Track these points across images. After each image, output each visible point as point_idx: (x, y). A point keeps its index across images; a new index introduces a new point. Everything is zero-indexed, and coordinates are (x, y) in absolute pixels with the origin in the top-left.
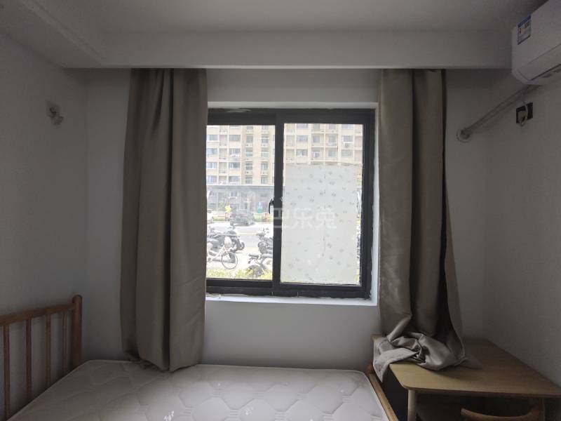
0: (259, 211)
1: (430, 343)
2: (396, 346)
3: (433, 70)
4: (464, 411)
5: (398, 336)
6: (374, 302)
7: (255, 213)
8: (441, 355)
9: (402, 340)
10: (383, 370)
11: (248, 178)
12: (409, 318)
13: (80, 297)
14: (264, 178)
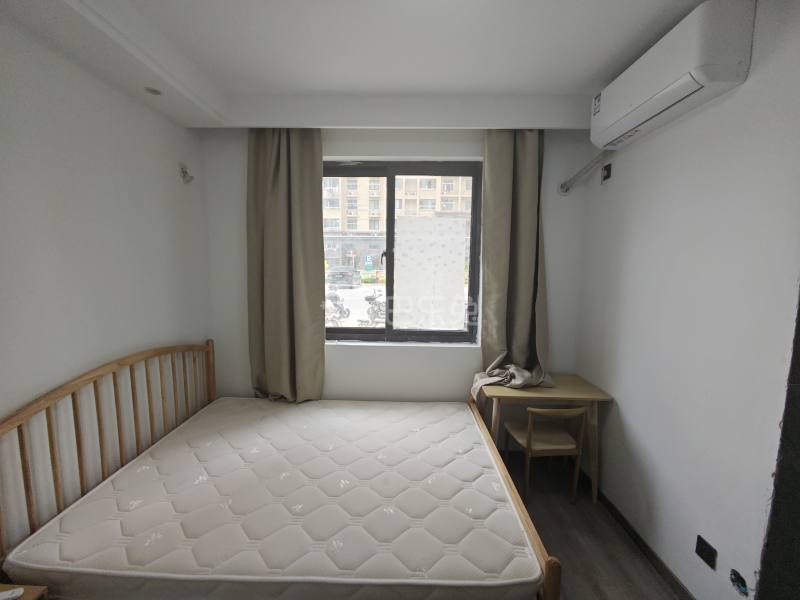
0: (367, 269)
1: (517, 370)
2: (491, 376)
3: (530, 130)
4: (529, 409)
5: (494, 368)
6: (479, 345)
7: (362, 272)
8: (523, 376)
9: (497, 371)
10: (477, 391)
11: (352, 222)
12: (504, 354)
13: (212, 341)
14: (373, 221)
